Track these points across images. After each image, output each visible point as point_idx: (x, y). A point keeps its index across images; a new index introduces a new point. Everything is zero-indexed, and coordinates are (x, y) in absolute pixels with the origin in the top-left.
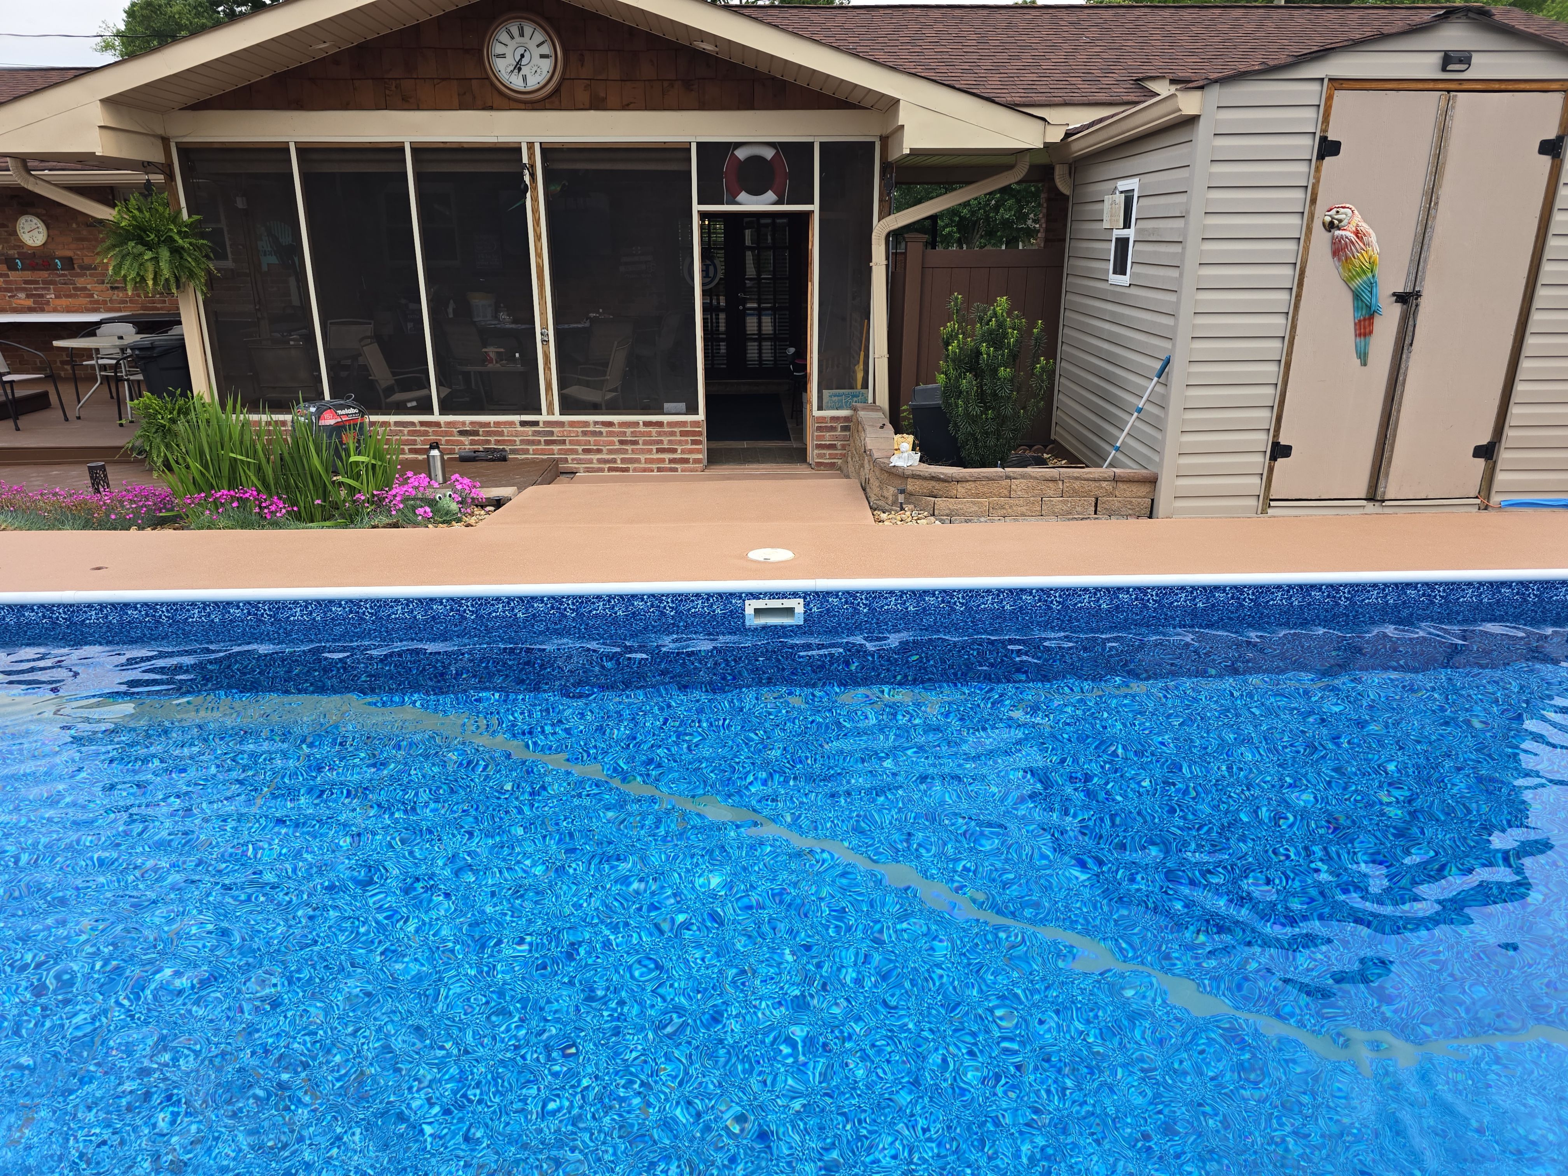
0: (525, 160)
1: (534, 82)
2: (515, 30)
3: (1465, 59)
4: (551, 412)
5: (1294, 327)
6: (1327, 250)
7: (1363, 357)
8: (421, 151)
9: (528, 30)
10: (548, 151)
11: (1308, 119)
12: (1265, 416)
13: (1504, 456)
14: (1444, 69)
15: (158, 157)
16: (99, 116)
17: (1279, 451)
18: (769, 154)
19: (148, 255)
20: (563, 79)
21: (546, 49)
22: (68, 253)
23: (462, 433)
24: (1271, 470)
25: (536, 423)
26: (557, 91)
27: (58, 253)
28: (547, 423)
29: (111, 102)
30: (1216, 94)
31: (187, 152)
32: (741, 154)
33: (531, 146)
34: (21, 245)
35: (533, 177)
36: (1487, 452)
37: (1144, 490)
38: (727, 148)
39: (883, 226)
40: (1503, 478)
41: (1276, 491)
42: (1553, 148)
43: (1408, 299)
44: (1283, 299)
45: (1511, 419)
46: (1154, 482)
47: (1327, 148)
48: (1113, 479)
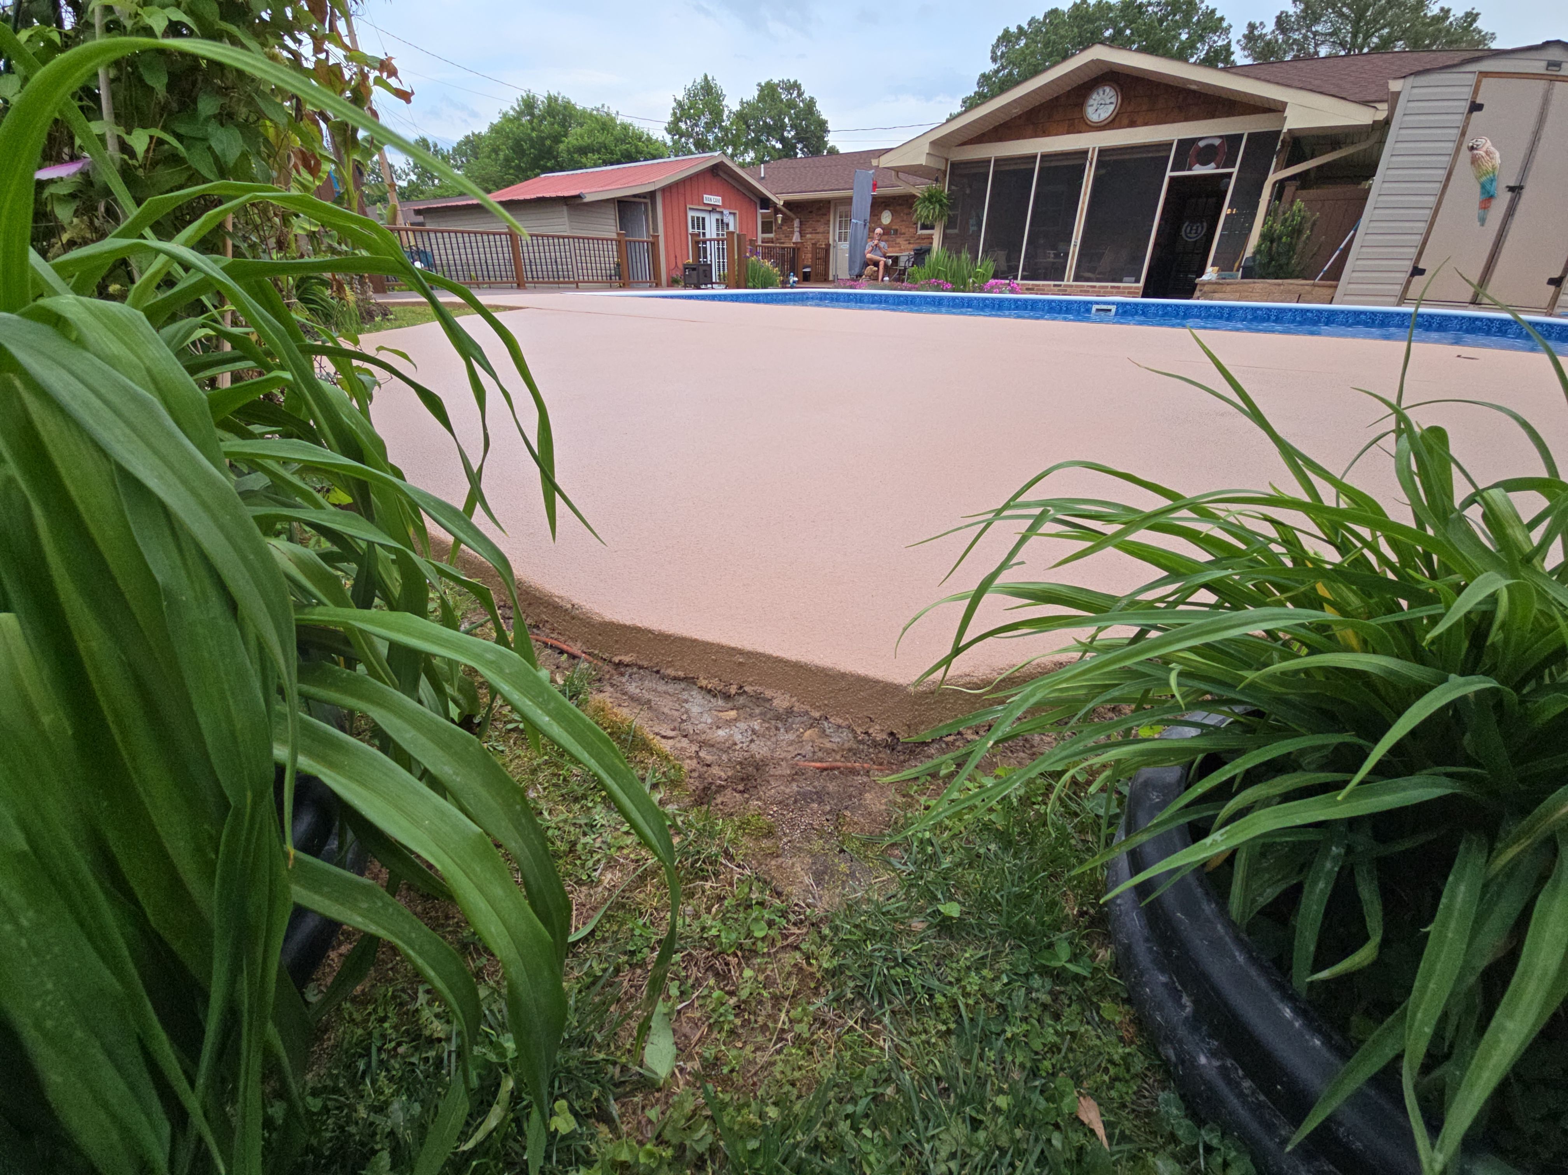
0: (1089, 156)
1: (1103, 117)
2: (1101, 91)
5: (1440, 202)
8: (1044, 157)
9: (1107, 90)
10: (1102, 151)
11: (1465, 92)
12: (1413, 251)
15: (943, 167)
17: (1417, 271)
18: (1217, 142)
19: (931, 207)
20: (1117, 114)
21: (1114, 99)
22: (897, 227)
24: (1409, 282)
25: (1060, 286)
26: (1114, 120)
27: (893, 224)
28: (1065, 286)
29: (933, 144)
30: (1410, 80)
31: (954, 164)
32: (1202, 143)
33: (1094, 149)
35: (1091, 164)
36: (1557, 282)
37: (1330, 291)
38: (1194, 141)
39: (1272, 178)
40: (1562, 298)
41: (1411, 294)
43: (1516, 190)
44: (1435, 187)
46: (1336, 287)
47: (1475, 107)
48: (1313, 285)
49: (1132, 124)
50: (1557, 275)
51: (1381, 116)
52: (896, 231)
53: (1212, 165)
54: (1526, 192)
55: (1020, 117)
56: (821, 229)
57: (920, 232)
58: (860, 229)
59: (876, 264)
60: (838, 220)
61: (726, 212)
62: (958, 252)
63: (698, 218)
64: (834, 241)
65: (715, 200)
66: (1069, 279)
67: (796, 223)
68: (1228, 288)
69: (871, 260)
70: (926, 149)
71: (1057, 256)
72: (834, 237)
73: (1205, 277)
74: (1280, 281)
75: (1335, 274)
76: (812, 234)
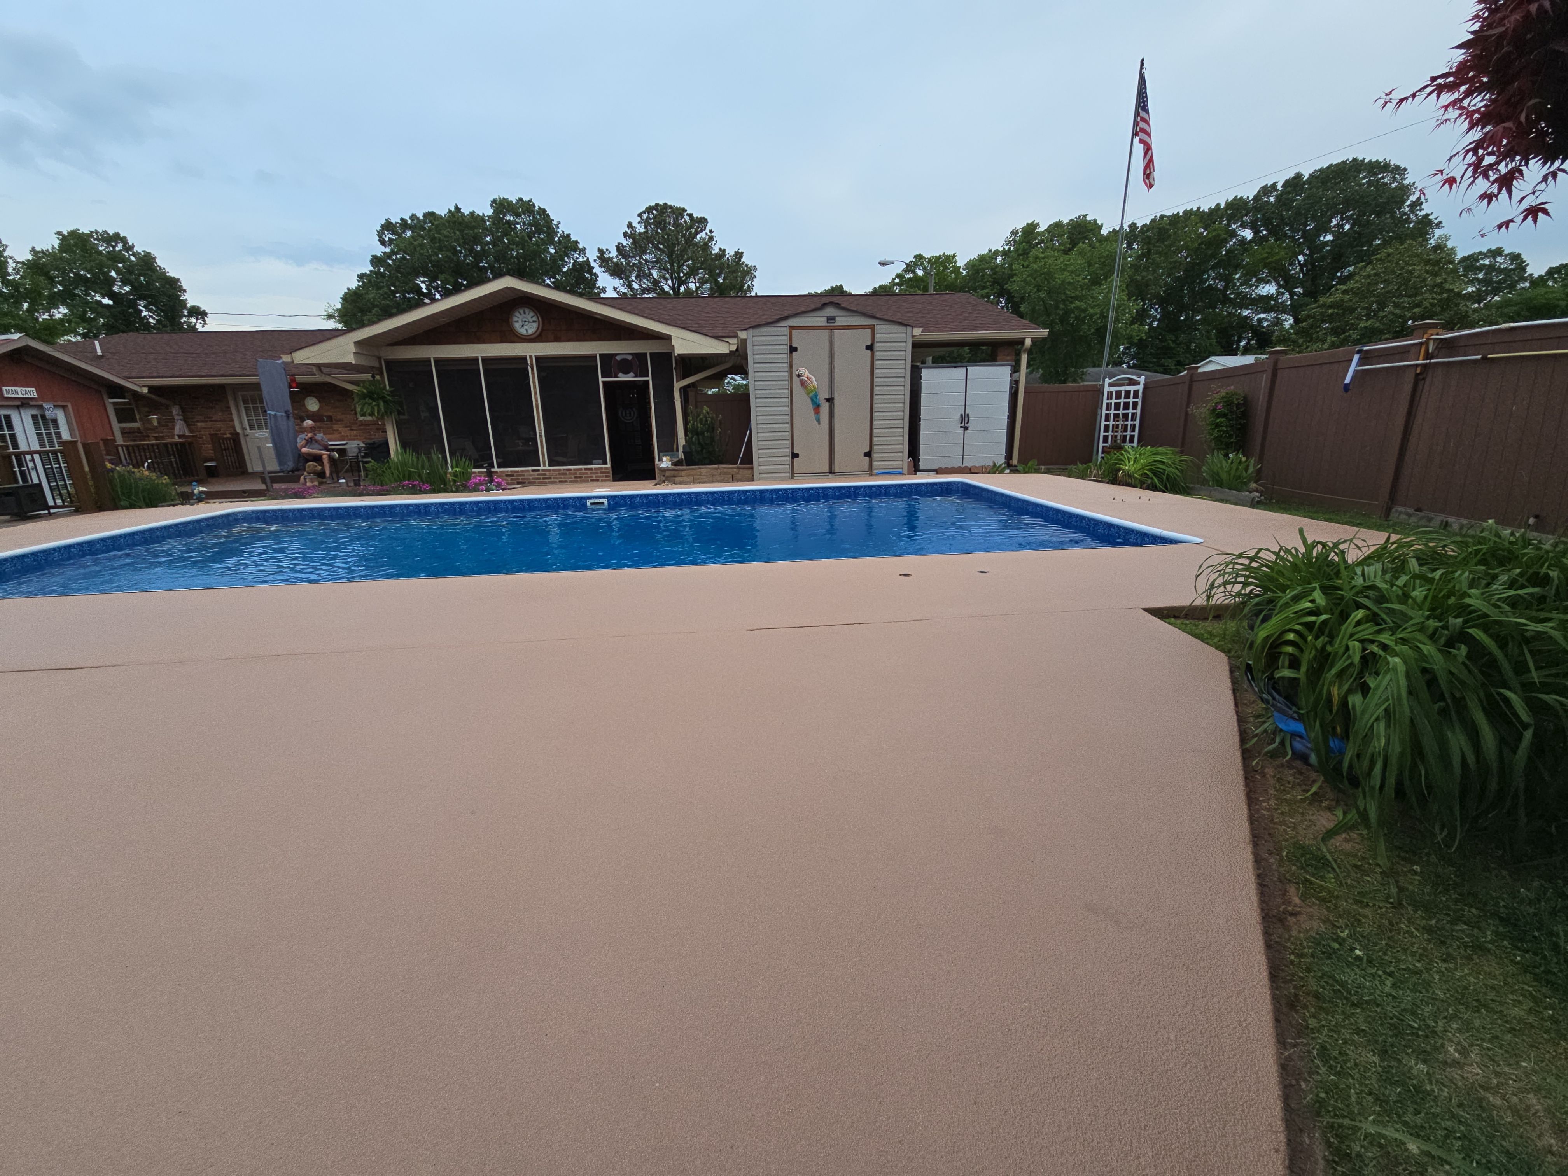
0: (529, 362)
1: (530, 332)
2: (522, 311)
3: (833, 319)
4: (544, 465)
5: (792, 411)
6: (799, 384)
7: (819, 421)
8: (485, 360)
9: (527, 311)
10: (538, 359)
11: (785, 339)
12: (788, 442)
13: (874, 456)
14: (828, 323)
15: (377, 365)
16: (352, 348)
17: (795, 456)
18: (630, 358)
19: (374, 403)
20: (543, 330)
21: (535, 319)
22: (330, 414)
23: (507, 476)
24: (792, 463)
25: (538, 471)
26: (540, 335)
27: (326, 414)
28: (543, 470)
29: (358, 343)
30: (751, 332)
31: (389, 363)
32: (618, 358)
33: (531, 357)
34: (308, 411)
35: (532, 369)
36: (868, 454)
37: (750, 471)
38: (612, 356)
39: (678, 385)
40: (875, 463)
41: (796, 470)
42: (870, 348)
43: (830, 400)
44: (786, 401)
45: (874, 443)
46: (752, 468)
47: (793, 349)
48: (738, 468)
49: (557, 339)
50: (867, 450)
51: (733, 348)
52: (330, 418)
53: (632, 374)
54: (836, 402)
55: (450, 326)
56: (218, 417)
57: (361, 418)
58: (283, 422)
59: (318, 459)
60: (242, 407)
61: (48, 406)
62: (428, 454)
64: (244, 429)
65: (26, 392)
66: (544, 466)
67: (176, 411)
68: (684, 473)
69: (309, 454)
71: (526, 445)
72: (241, 423)
73: (663, 465)
74: (716, 466)
75: (748, 459)
76: (202, 421)
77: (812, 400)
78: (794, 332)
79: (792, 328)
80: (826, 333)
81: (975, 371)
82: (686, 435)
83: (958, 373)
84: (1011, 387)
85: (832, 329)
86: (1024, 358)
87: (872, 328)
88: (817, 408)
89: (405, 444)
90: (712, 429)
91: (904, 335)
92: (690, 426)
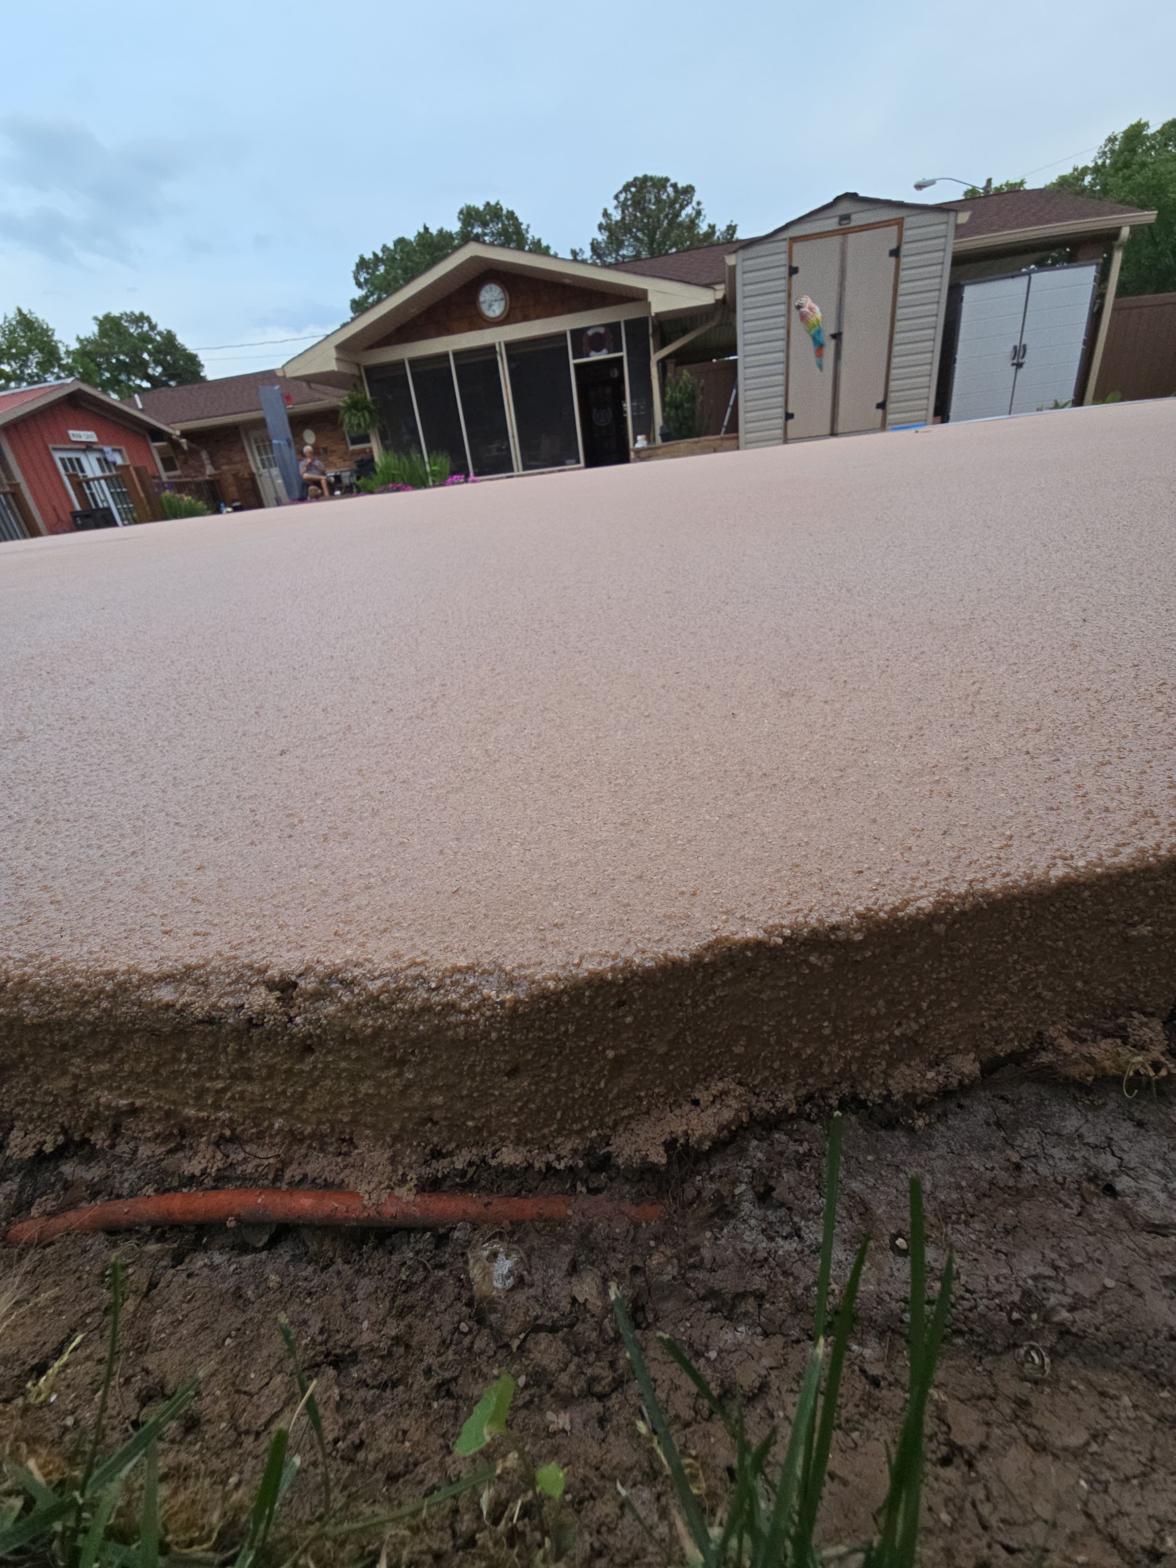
0: (498, 350)
1: (498, 313)
2: (489, 290)
3: (846, 218)
5: (788, 357)
6: (799, 320)
7: (820, 366)
8: (457, 354)
9: (493, 288)
10: (507, 345)
11: (783, 258)
12: (781, 400)
13: (890, 406)
14: (840, 224)
15: (357, 372)
17: (789, 416)
18: (602, 330)
19: (360, 414)
20: (510, 309)
21: (502, 295)
22: (325, 446)
24: (786, 426)
25: (512, 476)
26: (508, 315)
28: (517, 475)
29: (337, 346)
30: (741, 254)
31: (367, 369)
32: (590, 333)
33: (500, 344)
35: (502, 358)
36: (882, 406)
37: (733, 442)
38: (583, 331)
39: (655, 357)
40: (890, 417)
41: (790, 434)
42: (895, 253)
43: (837, 336)
44: (781, 344)
45: (891, 388)
46: (737, 438)
47: (793, 271)
48: (722, 439)
49: (526, 318)
50: (880, 400)
51: (720, 295)
52: (326, 449)
53: (605, 351)
54: (845, 338)
55: (419, 317)
56: (237, 458)
57: (352, 448)
58: (286, 450)
59: (317, 483)
60: (254, 447)
61: (107, 449)
62: (408, 454)
63: (70, 460)
64: (258, 469)
65: (88, 436)
66: (518, 470)
67: (204, 455)
68: (660, 452)
69: (310, 479)
70: (333, 354)
71: (499, 449)
72: (256, 464)
73: (638, 445)
74: (696, 439)
75: (733, 427)
76: (227, 464)
77: (814, 338)
78: (797, 247)
79: (794, 240)
80: (836, 240)
81: (1043, 279)
82: (663, 410)
83: (1017, 285)
84: (1093, 303)
85: (844, 232)
86: (1118, 257)
87: (899, 222)
88: (819, 347)
89: (386, 448)
90: (692, 398)
91: (943, 227)
92: (667, 399)
